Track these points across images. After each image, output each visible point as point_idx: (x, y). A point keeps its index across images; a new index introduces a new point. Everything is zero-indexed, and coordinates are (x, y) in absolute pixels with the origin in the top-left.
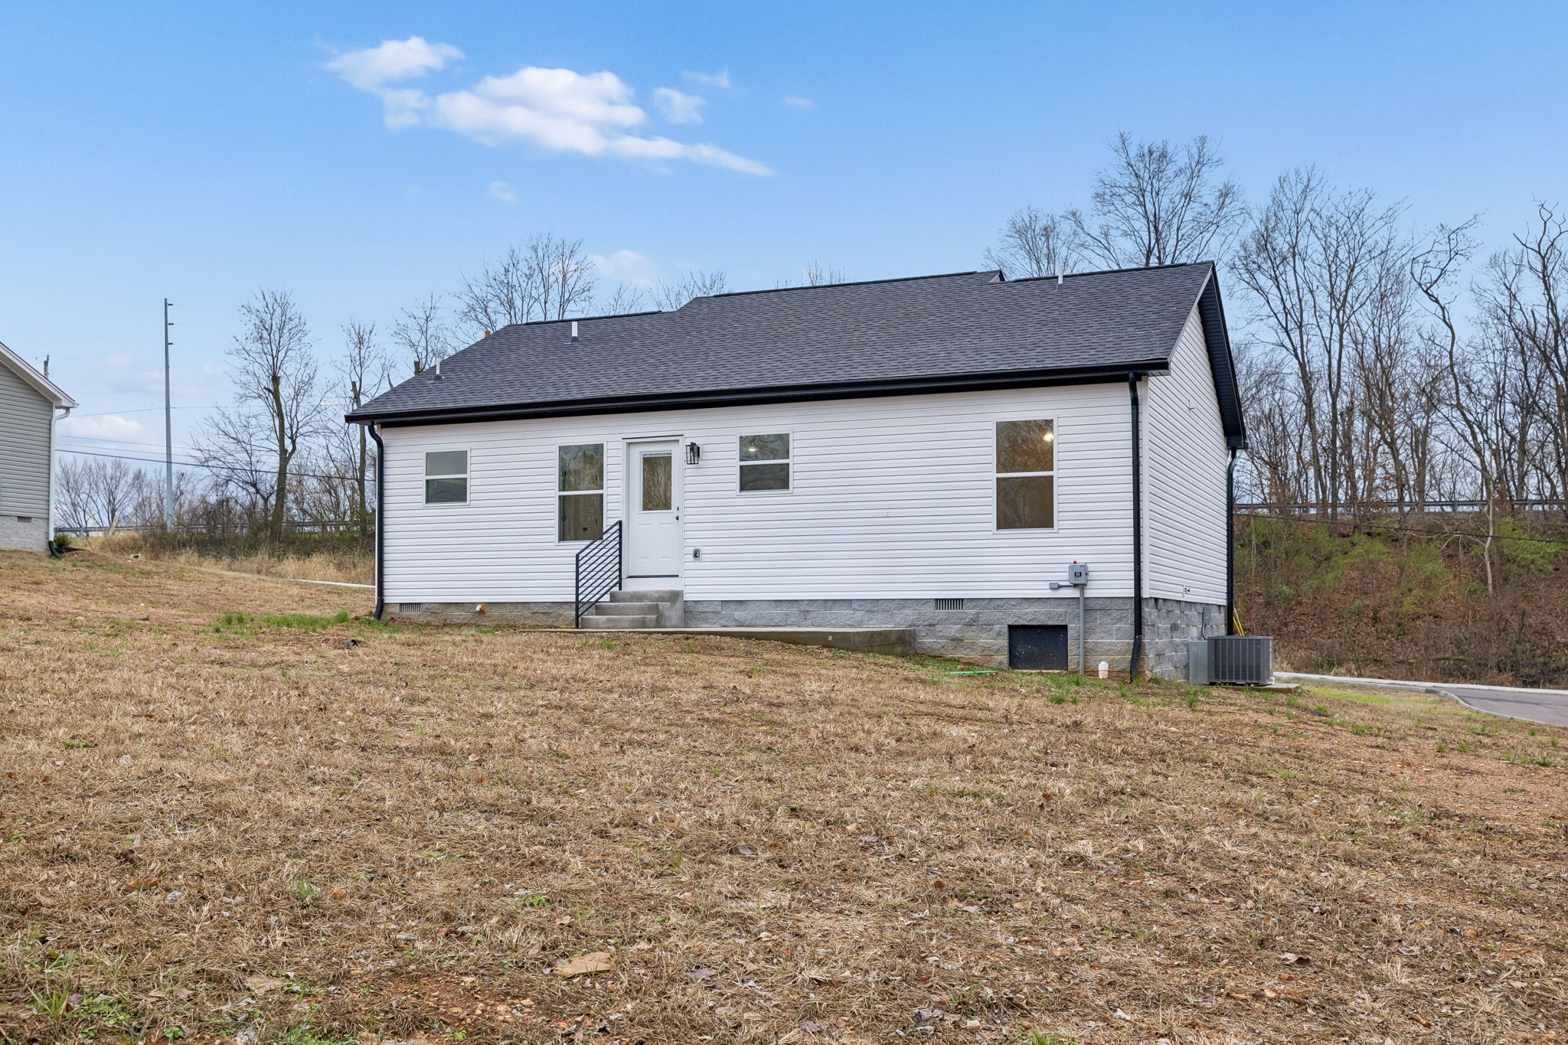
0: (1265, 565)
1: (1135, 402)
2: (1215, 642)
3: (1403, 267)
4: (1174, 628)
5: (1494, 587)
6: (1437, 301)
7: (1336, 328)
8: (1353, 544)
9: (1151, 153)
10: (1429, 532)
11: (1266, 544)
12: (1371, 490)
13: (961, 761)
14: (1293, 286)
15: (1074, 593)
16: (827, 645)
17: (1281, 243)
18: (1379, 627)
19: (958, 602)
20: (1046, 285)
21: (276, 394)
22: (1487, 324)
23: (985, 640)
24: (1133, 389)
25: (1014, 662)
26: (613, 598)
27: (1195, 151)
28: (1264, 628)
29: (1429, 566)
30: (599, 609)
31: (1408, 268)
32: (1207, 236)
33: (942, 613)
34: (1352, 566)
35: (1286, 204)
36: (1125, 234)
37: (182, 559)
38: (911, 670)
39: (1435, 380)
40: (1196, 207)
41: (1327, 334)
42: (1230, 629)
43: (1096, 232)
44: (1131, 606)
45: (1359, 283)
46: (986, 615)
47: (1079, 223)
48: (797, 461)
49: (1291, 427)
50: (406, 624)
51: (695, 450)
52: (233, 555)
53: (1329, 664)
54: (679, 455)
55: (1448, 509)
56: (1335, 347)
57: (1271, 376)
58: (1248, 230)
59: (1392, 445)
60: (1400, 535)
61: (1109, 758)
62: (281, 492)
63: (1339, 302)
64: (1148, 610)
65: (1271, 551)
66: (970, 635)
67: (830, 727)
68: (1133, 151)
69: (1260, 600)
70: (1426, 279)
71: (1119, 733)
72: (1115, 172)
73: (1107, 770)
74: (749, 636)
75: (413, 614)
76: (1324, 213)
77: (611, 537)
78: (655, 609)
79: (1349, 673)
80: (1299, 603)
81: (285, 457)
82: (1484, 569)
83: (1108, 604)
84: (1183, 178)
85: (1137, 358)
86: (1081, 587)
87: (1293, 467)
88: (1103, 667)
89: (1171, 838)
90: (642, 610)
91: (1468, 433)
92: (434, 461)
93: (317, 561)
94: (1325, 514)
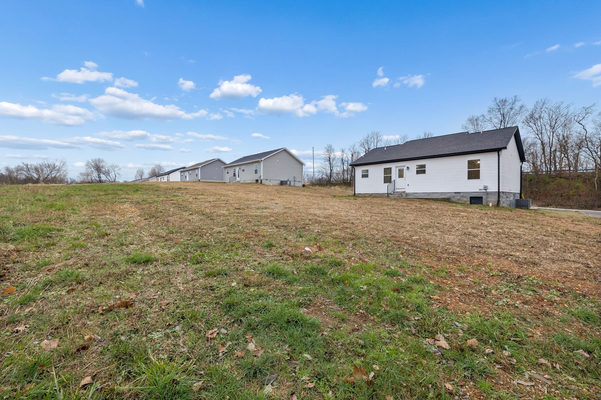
0: (530, 184)
1: (499, 155)
2: (517, 200)
3: (571, 118)
4: (507, 197)
5: (598, 189)
6: (582, 124)
7: (552, 133)
8: (555, 180)
9: (502, 101)
10: (578, 176)
11: (531, 180)
12: (561, 168)
13: (465, 218)
14: (539, 125)
15: (485, 191)
16: (434, 200)
17: (537, 116)
18: (562, 198)
19: (459, 193)
20: (478, 134)
21: (330, 161)
22: (597, 129)
23: (465, 199)
24: (498, 153)
25: (471, 203)
26: (393, 192)
27: (514, 99)
28: (530, 198)
29: (578, 184)
30: (391, 194)
31: (573, 118)
32: (517, 116)
33: (456, 194)
34: (555, 184)
35: (538, 107)
36: (495, 118)
37: (317, 187)
38: (450, 204)
39: (581, 142)
40: (513, 111)
41: (549, 134)
42: (521, 197)
43: (488, 118)
44: (497, 193)
45: (559, 122)
46: (465, 195)
47: (484, 117)
48: (427, 169)
49: (539, 155)
50: (359, 197)
51: (408, 168)
52: (324, 186)
53: (548, 205)
54: (405, 169)
55: (585, 171)
56: (551, 137)
57: (534, 144)
58: (527, 114)
59: (567, 158)
60: (569, 177)
61: (493, 218)
62: (331, 176)
63: (552, 127)
64: (501, 194)
65: (532, 182)
66: (462, 198)
67: (439, 212)
68: (498, 101)
69: (529, 192)
70: (578, 120)
71: (495, 215)
72: (493, 105)
73: (493, 220)
74: (419, 198)
75: (360, 195)
76: (549, 108)
77: (393, 183)
78: (401, 194)
79: (553, 207)
80: (540, 193)
81: (331, 170)
82: (595, 184)
83: (492, 193)
84: (510, 105)
85: (499, 147)
86: (486, 190)
87: (539, 163)
88: (491, 204)
89: (507, 230)
90: (399, 194)
91: (590, 154)
92: (363, 171)
93: (336, 187)
94: (548, 174)
